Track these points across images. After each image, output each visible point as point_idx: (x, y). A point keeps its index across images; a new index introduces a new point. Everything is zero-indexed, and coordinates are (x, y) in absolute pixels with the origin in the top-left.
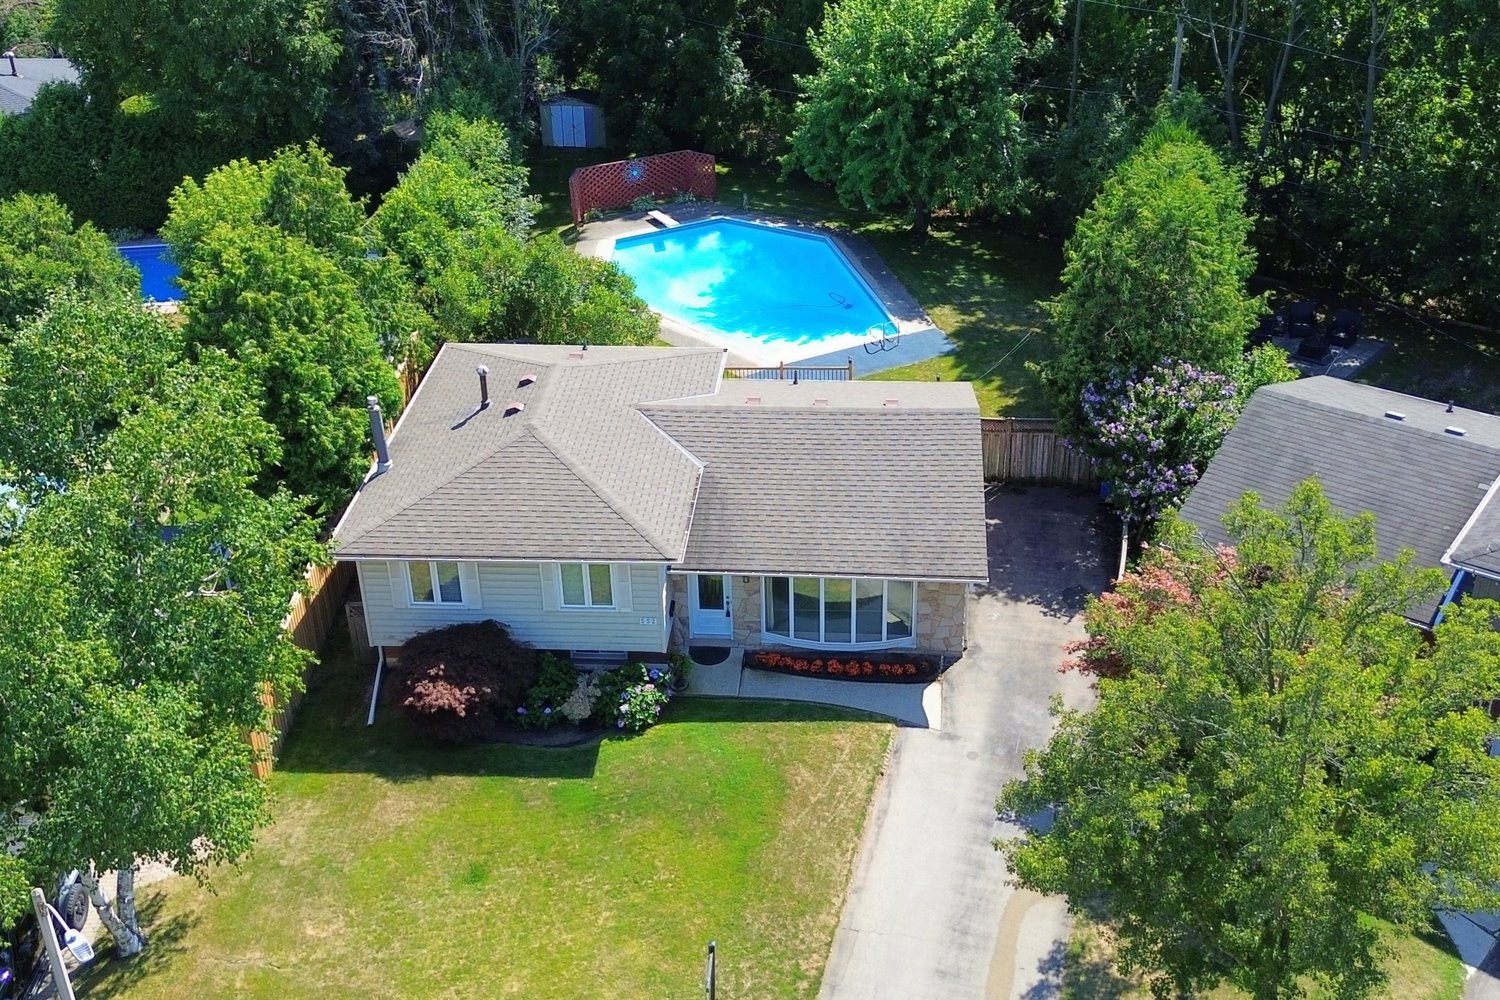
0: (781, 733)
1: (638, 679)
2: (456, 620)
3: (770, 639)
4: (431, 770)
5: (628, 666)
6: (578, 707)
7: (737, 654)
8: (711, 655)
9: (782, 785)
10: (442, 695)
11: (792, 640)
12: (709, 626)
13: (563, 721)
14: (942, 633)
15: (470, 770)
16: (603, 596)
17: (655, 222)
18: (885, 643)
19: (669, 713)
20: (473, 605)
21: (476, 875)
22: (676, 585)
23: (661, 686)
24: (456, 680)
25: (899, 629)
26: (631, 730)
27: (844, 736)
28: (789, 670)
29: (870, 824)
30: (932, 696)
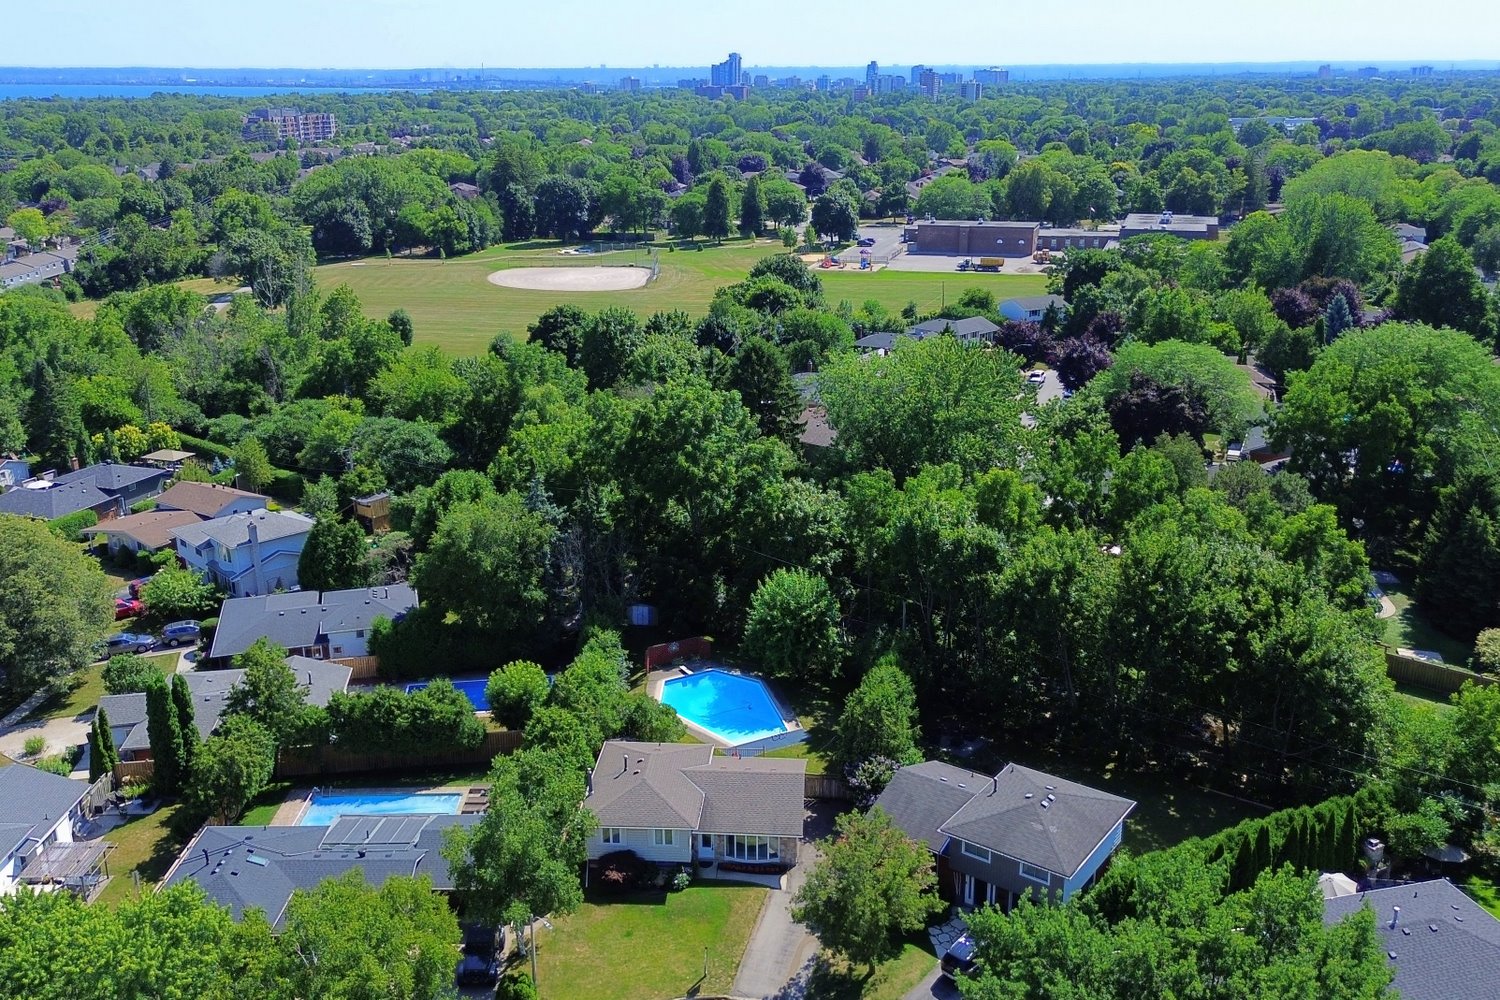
0: (730, 891)
1: (681, 872)
2: (618, 849)
3: (728, 858)
4: (610, 902)
5: (676, 867)
6: (660, 881)
7: (715, 864)
8: (707, 864)
9: (730, 908)
10: (614, 875)
11: (736, 859)
12: (706, 853)
13: (654, 886)
14: (789, 857)
15: (623, 902)
16: (669, 841)
17: (682, 672)
18: (768, 860)
19: (691, 884)
20: (624, 844)
21: (629, 934)
22: (695, 838)
23: (689, 874)
24: (619, 870)
25: (774, 855)
26: (678, 889)
27: (752, 892)
28: (734, 870)
29: (759, 920)
30: (784, 879)
